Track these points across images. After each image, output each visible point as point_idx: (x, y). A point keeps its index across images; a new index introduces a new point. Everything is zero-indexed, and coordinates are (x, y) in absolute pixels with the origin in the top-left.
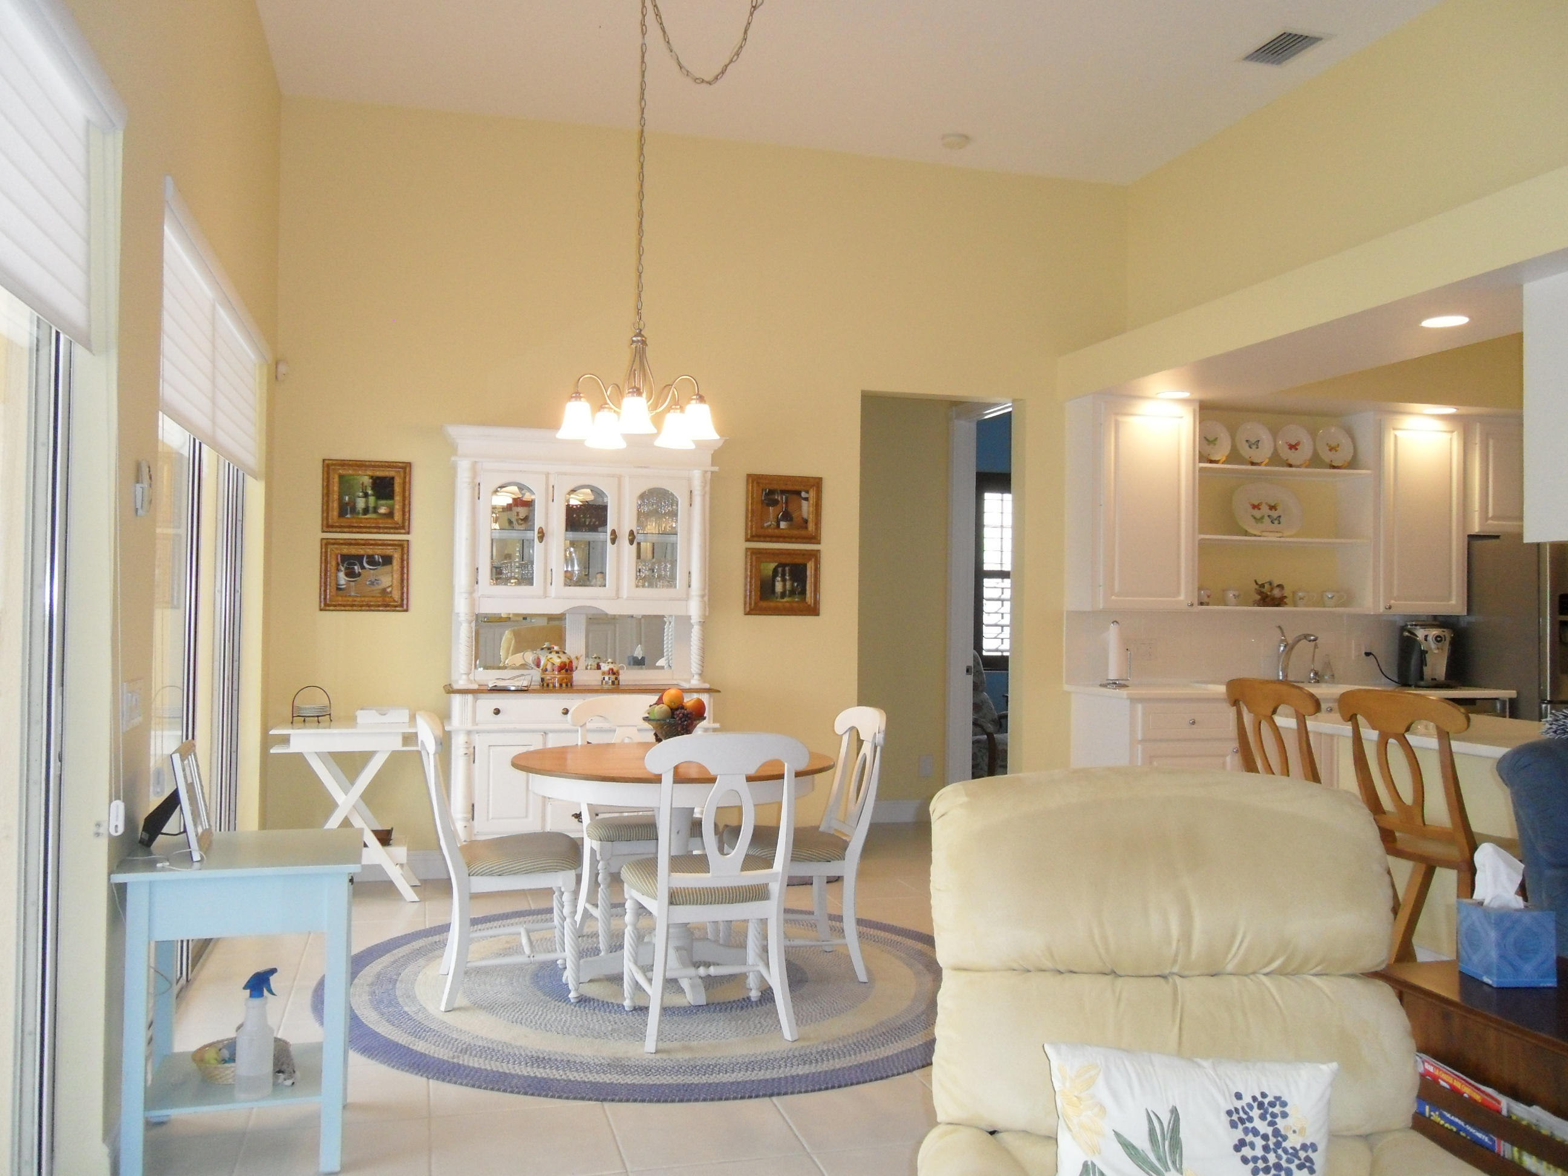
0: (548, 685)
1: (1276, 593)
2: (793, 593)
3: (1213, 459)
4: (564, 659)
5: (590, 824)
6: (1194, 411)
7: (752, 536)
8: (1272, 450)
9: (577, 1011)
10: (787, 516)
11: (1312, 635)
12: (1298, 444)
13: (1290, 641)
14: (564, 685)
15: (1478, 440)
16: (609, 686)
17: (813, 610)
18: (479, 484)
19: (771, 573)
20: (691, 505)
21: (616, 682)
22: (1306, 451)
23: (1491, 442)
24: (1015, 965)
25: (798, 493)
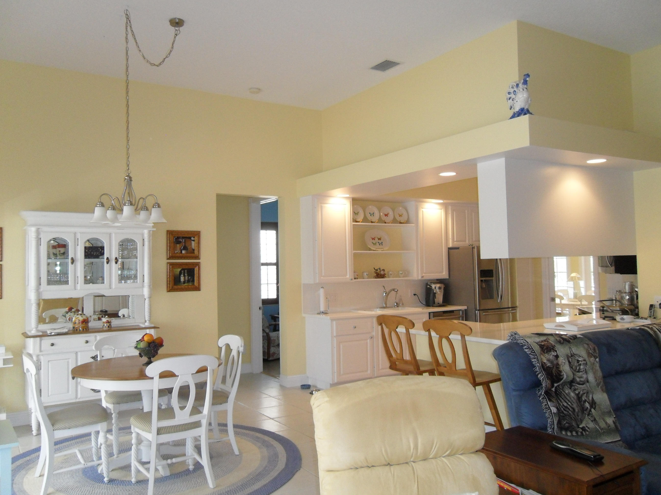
0: (77, 330)
1: (382, 273)
2: (188, 281)
3: (358, 221)
4: (84, 317)
5: (105, 396)
6: (350, 202)
7: (170, 257)
8: (379, 217)
9: (109, 487)
10: (185, 248)
11: (396, 289)
12: (388, 214)
13: (387, 291)
14: (85, 329)
15: (450, 212)
16: (107, 328)
17: (198, 289)
18: (40, 239)
19: (178, 273)
20: (143, 245)
21: (110, 326)
22: (391, 217)
23: (455, 213)
24: (352, 467)
25: (190, 238)
